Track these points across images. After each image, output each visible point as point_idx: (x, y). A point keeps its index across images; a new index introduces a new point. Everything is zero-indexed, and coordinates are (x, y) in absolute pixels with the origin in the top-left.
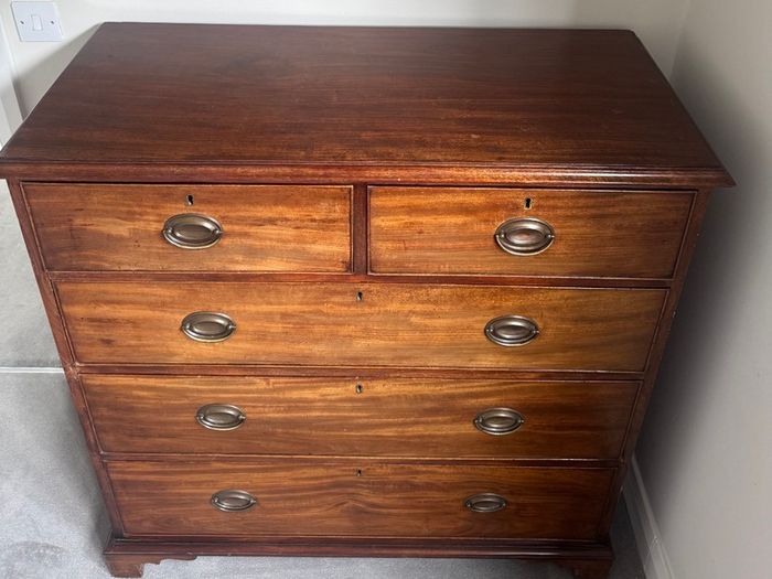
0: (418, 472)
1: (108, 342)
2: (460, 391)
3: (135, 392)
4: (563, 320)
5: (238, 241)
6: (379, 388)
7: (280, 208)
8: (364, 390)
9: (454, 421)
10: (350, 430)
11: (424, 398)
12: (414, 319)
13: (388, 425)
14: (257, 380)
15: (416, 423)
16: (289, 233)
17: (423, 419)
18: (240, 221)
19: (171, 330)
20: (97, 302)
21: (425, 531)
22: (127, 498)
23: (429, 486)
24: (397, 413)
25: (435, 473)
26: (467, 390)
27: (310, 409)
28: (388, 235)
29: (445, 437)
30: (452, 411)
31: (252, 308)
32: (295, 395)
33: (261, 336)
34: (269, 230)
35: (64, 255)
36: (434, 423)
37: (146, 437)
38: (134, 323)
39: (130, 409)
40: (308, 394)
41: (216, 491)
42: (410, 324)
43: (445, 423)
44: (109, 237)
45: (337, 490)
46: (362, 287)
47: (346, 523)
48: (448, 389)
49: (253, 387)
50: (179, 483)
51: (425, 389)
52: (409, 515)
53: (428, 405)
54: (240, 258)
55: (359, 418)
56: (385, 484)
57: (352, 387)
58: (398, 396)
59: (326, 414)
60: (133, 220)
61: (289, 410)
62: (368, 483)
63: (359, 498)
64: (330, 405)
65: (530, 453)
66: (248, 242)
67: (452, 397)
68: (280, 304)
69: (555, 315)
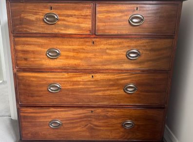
0: (109, 111)
1: (26, 59)
2: (120, 77)
3: (31, 79)
4: (147, 50)
5: (62, 22)
6: (98, 76)
7: (74, 11)
8: (94, 77)
9: (118, 89)
10: (90, 93)
11: (110, 80)
12: (108, 51)
13: (100, 91)
14: (65, 74)
15: (108, 90)
16: (75, 20)
17: (110, 88)
18: (63, 15)
19: (43, 55)
20: (24, 44)
21: (111, 137)
22: (24, 124)
23: (112, 117)
24: (103, 86)
25: (113, 111)
26: (121, 77)
27: (79, 85)
28: (101, 21)
29: (116, 95)
30: (118, 85)
31: (65, 47)
32: (75, 79)
33: (67, 57)
34: (70, 19)
35: (18, 27)
36: (113, 90)
37: (32, 97)
38: (33, 52)
39: (29, 86)
40: (79, 79)
41: (51, 120)
42: (106, 53)
43: (116, 90)
44: (30, 20)
45: (85, 119)
46: (94, 40)
47: (88, 134)
48: (116, 77)
49: (64, 76)
50: (40, 117)
51: (110, 77)
52: (106, 130)
53: (111, 83)
54: (62, 28)
55: (92, 88)
56: (99, 116)
57: (91, 76)
58: (103, 80)
59: (83, 87)
60: (36, 15)
61: (73, 85)
62: (94, 116)
63: (92, 122)
64: (85, 83)
65: (139, 102)
66: (65, 23)
67: (117, 80)
68: (72, 45)
69: (145, 48)
